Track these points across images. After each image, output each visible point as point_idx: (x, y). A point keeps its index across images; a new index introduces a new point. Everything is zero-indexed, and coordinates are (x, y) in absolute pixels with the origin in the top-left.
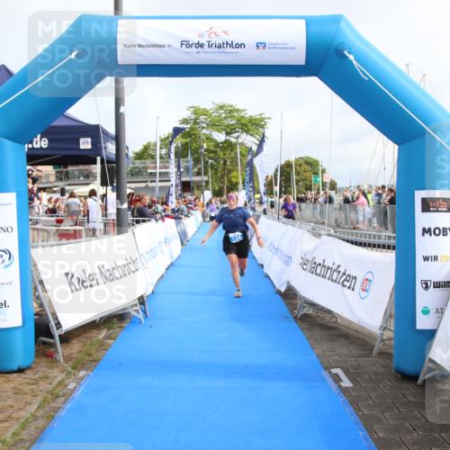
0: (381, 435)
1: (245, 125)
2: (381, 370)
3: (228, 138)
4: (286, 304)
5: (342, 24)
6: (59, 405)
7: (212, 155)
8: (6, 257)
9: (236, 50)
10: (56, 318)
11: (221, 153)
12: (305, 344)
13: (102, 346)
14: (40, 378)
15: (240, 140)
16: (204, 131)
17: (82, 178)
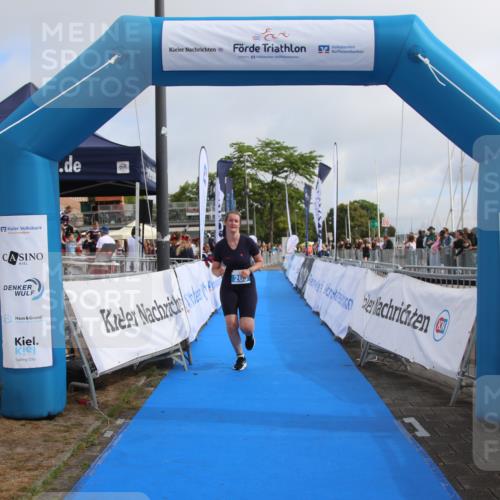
0: (467, 487)
1: (295, 163)
2: (460, 419)
3: (275, 178)
4: (348, 352)
5: (416, 25)
6: (94, 454)
7: (257, 197)
8: (35, 287)
9: (295, 54)
10: (90, 359)
11: (267, 195)
12: (373, 393)
13: (142, 394)
14: (73, 425)
15: (289, 181)
17: (113, 222)
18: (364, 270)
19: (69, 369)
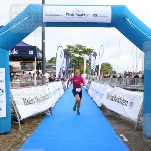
1: (86, 51)
2: (138, 135)
3: (80, 56)
6: (19, 147)
7: (74, 61)
8: (1, 91)
9: (86, 17)
12: (109, 125)
14: (13, 136)
16: (72, 53)
17: (30, 69)
18: (107, 85)
19: (12, 117)
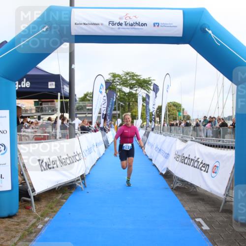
1: (141, 83)
2: (225, 220)
3: (131, 90)
4: (166, 181)
6: (32, 238)
8: (3, 148)
9: (141, 27)
10: (32, 186)
14: (21, 221)
16: (118, 86)
17: (50, 111)
18: (175, 139)
19: (20, 190)
